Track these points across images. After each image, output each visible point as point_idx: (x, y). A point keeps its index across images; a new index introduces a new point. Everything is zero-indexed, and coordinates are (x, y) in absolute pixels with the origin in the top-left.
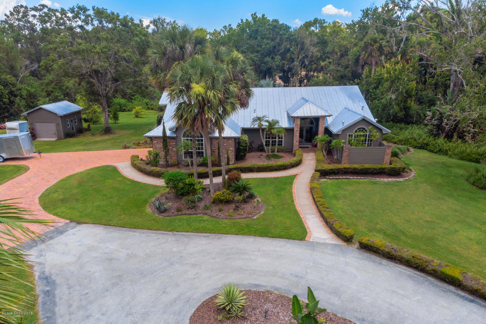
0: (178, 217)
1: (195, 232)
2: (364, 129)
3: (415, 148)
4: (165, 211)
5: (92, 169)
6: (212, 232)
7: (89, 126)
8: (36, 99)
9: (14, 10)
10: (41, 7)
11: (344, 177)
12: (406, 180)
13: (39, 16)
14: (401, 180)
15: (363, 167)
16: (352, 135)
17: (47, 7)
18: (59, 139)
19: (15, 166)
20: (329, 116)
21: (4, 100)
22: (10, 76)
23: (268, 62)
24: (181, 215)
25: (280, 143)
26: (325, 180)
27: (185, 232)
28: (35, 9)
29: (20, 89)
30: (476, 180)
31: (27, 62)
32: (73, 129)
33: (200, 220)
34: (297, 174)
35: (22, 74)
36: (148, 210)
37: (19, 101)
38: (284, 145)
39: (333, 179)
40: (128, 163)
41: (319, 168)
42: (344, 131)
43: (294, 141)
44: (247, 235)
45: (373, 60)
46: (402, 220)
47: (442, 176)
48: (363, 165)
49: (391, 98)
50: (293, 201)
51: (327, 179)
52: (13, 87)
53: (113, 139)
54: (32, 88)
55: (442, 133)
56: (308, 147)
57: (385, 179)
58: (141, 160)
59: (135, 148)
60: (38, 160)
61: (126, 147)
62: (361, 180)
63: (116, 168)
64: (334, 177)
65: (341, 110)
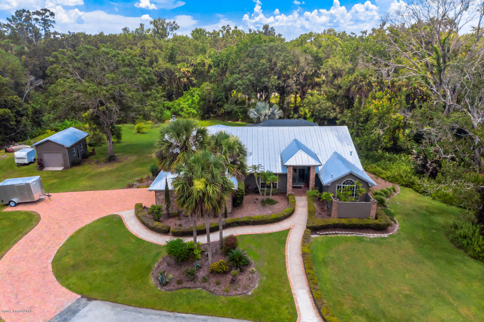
0: (179, 291)
1: (194, 313)
2: (351, 181)
3: (401, 185)
4: (167, 283)
5: (98, 221)
6: (210, 314)
7: (93, 150)
8: (41, 114)
9: (16, 14)
10: (44, 12)
11: (334, 232)
12: (390, 236)
13: (41, 19)
14: (386, 235)
15: (351, 223)
16: (341, 187)
17: (49, 11)
18: (66, 168)
19: (26, 213)
20: (320, 166)
21: (12, 123)
22: (16, 96)
23: (264, 82)
24: (181, 288)
25: (275, 187)
26: (316, 236)
27: (186, 313)
28: (38, 13)
29: (26, 109)
30: (454, 238)
31: (32, 78)
32: (79, 157)
33: (199, 297)
34: (290, 228)
35: (27, 90)
36: (152, 281)
37: (25, 121)
38: (278, 187)
39: (324, 234)
40: (132, 212)
41: (310, 225)
42: (333, 183)
43: (288, 186)
44: (242, 319)
45: (363, 94)
46: (384, 295)
47: (424, 229)
48: (350, 219)
49: (379, 134)
50: (285, 269)
51: (318, 234)
52: (19, 107)
53: (117, 169)
54: (37, 104)
55: (427, 171)
56: (300, 187)
57: (371, 235)
58: (145, 207)
59: (138, 188)
60: (48, 203)
61: (130, 186)
62: (349, 235)
63: (122, 219)
64: (324, 233)
65: (331, 154)
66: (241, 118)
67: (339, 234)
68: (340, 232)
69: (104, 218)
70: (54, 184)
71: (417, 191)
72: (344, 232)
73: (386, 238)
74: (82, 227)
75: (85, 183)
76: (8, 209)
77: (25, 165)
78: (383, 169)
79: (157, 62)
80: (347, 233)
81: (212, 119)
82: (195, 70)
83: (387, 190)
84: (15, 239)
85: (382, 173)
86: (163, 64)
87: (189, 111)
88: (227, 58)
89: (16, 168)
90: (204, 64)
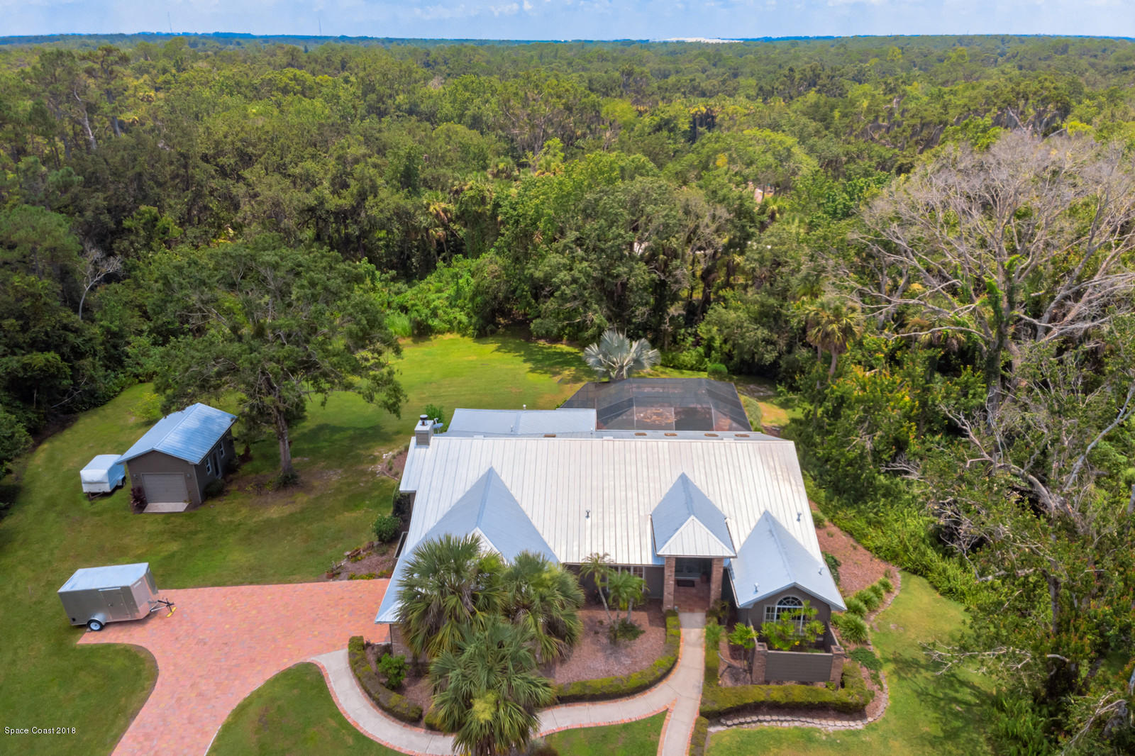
2: (796, 599)
3: (905, 569)
5: (275, 680)
7: (247, 450)
8: (123, 339)
11: (755, 718)
12: (868, 727)
14: (860, 725)
15: (789, 699)
16: (773, 609)
18: (193, 506)
19: (126, 651)
20: (732, 557)
26: (720, 728)
29: (91, 338)
31: (97, 254)
32: (217, 472)
34: (668, 709)
35: (87, 284)
37: (92, 371)
39: (734, 725)
40: (344, 655)
41: (708, 708)
42: (759, 604)
43: (665, 594)
45: (833, 347)
47: (937, 703)
48: (790, 689)
49: (864, 446)
51: (723, 725)
53: (301, 512)
56: (692, 584)
57: (831, 723)
58: (368, 644)
59: (351, 578)
60: (168, 623)
61: (334, 575)
62: (785, 724)
63: (322, 677)
64: (736, 721)
65: (758, 517)
66: (569, 335)
67: (765, 721)
68: (768, 718)
69: (286, 674)
70: (173, 555)
71: (936, 588)
72: (775, 718)
73: (859, 732)
74: (245, 699)
75: (238, 556)
76: (88, 639)
77: (105, 495)
78: (869, 523)
79: (375, 196)
80: (783, 718)
81: (504, 335)
82: (463, 213)
83: (872, 594)
84: (115, 731)
85: (865, 536)
86: (390, 198)
87: (452, 316)
88: (537, 212)
89: (87, 503)
90: (483, 198)
